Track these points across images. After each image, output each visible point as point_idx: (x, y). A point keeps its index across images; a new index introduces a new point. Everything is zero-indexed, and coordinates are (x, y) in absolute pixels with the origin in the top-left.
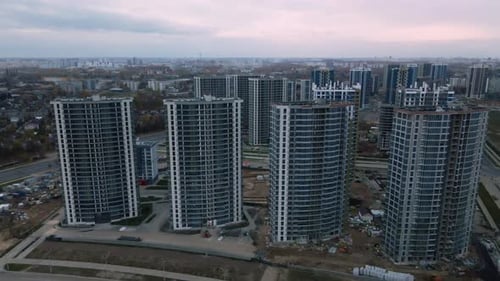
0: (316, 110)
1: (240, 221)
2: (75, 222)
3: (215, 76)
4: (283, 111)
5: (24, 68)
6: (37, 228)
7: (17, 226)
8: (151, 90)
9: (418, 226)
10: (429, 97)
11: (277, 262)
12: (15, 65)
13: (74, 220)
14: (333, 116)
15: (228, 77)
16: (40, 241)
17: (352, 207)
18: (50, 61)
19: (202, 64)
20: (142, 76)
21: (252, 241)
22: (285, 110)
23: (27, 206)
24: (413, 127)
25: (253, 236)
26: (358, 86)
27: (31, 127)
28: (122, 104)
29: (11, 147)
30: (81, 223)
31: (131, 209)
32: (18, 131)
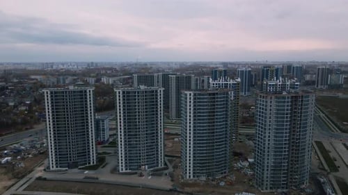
0: (210, 94)
1: (163, 166)
2: (55, 168)
3: (147, 74)
4: (189, 95)
5: (16, 70)
6: (30, 172)
7: (17, 171)
8: (103, 83)
9: (275, 167)
10: (283, 87)
11: (186, 191)
12: (11, 67)
13: (55, 167)
14: (220, 98)
15: (156, 75)
16: (33, 180)
17: (236, 157)
18: (34, 64)
19: (138, 66)
20: (97, 74)
21: (170, 179)
22: (190, 94)
23: (23, 159)
24: (269, 104)
25: (171, 176)
26: (239, 80)
27: (23, 108)
28: (88, 91)
29: (10, 121)
30: (59, 168)
31: (91, 159)
32: (14, 111)
